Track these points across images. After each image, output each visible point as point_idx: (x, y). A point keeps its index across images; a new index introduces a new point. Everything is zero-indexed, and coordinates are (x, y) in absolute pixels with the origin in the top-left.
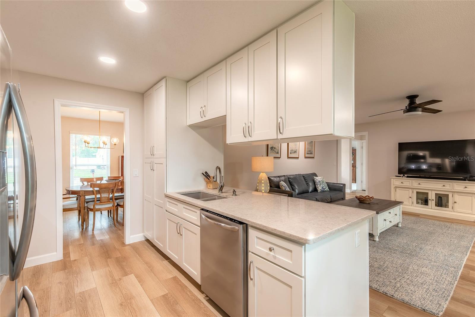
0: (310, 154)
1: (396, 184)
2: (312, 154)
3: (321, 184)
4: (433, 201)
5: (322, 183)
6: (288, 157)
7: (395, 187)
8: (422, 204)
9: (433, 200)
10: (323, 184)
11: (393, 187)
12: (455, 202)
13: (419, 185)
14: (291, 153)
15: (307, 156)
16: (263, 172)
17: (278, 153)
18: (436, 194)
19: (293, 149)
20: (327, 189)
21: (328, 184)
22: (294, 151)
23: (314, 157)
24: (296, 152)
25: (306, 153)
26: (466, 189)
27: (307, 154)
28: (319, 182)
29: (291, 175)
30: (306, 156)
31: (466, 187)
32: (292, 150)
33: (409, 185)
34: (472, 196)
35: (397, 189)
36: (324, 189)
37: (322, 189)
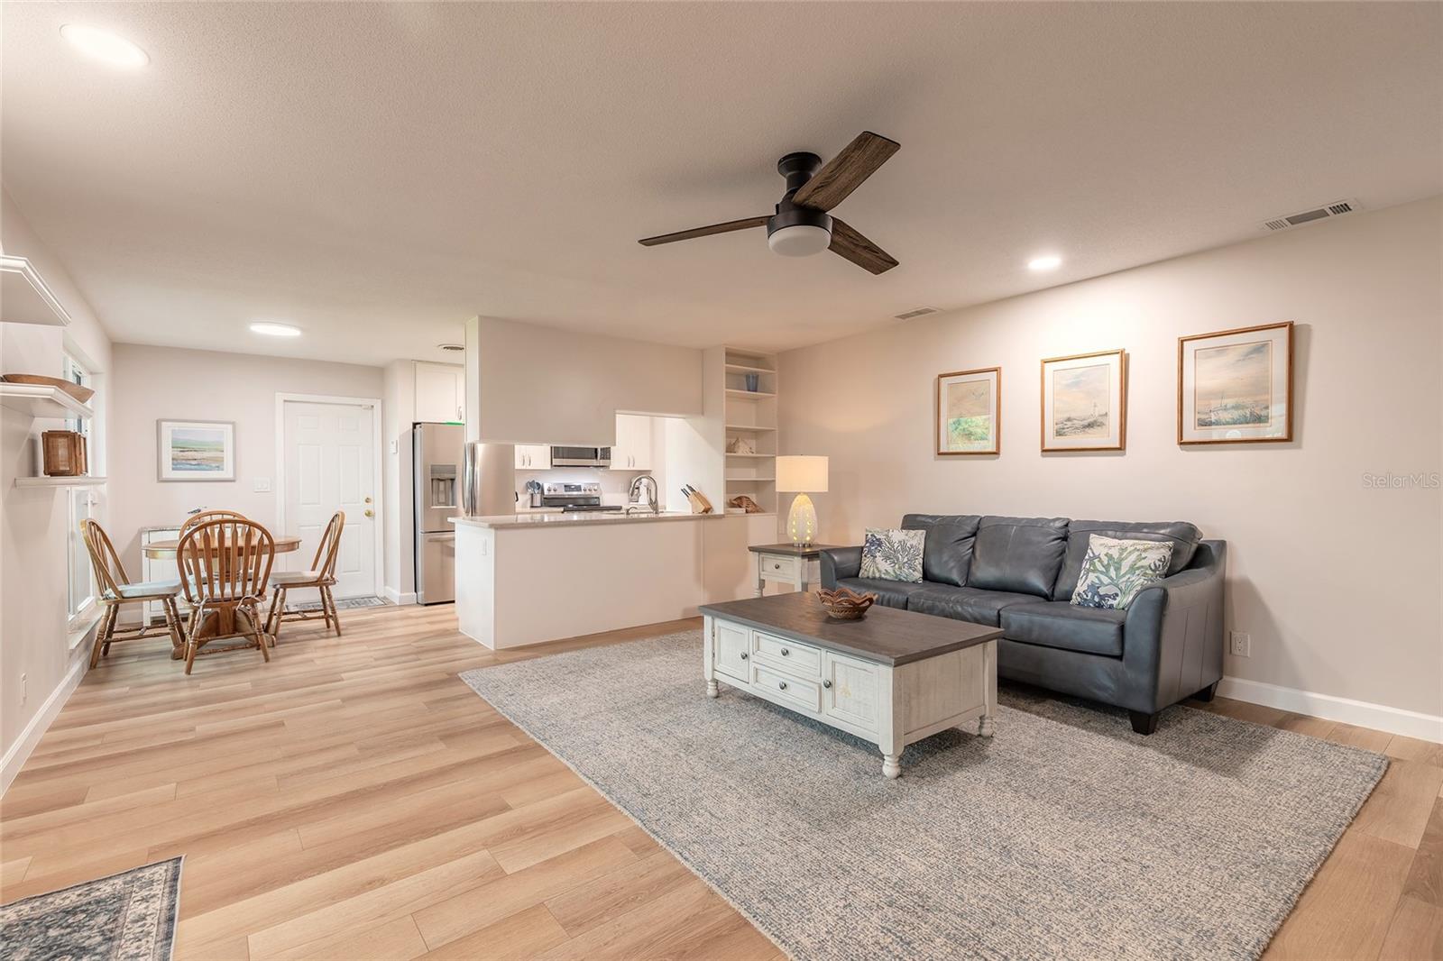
3: (1095, 570)
5: (1107, 567)
6: (1044, 451)
10: (1107, 573)
14: (1059, 433)
16: (800, 494)
19: (1073, 415)
22: (1086, 423)
24: (1103, 423)
30: (1187, 438)
32: (1069, 419)
36: (1102, 597)
37: (1090, 594)
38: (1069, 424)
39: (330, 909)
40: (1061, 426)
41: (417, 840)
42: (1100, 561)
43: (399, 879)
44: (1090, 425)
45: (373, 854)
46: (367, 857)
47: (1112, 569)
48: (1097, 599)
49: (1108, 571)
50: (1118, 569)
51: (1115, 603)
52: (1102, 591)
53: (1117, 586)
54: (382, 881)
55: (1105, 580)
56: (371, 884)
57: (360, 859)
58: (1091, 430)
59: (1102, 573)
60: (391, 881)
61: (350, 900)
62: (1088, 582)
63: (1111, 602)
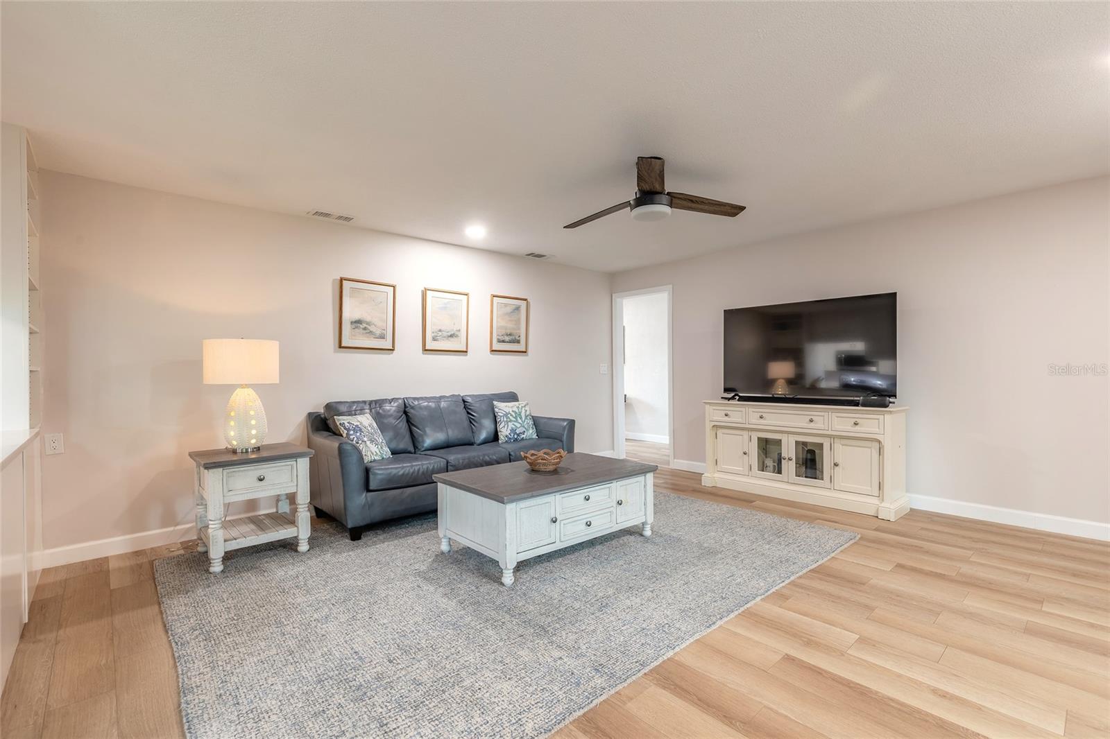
0: (508, 342)
1: (715, 418)
2: (518, 342)
3: (511, 421)
4: (790, 462)
5: (516, 418)
6: (425, 350)
7: (714, 426)
8: (773, 472)
9: (790, 459)
10: (517, 421)
11: (709, 425)
12: (836, 465)
13: (762, 421)
14: (434, 339)
15: (497, 346)
16: (242, 386)
17: (382, 337)
18: (797, 443)
19: (443, 328)
20: (531, 433)
21: (536, 422)
22: (449, 334)
23: (525, 352)
24: (457, 336)
25: (495, 341)
26: (857, 428)
27: (499, 341)
28: (506, 415)
29: (422, 398)
30: (494, 349)
31: (856, 424)
32: (440, 331)
33: (740, 420)
34: (870, 448)
35: (720, 432)
36: (518, 435)
37: (512, 435)
38: (440, 333)
39: (989, 705)
40: (436, 334)
41: (877, 692)
42: (511, 415)
43: (921, 683)
44: (451, 336)
45: (919, 711)
46: (927, 714)
47: (519, 418)
48: (516, 437)
49: (517, 419)
50: (521, 418)
51: (524, 436)
52: (518, 432)
53: (524, 427)
54: (935, 691)
55: (518, 425)
56: (944, 695)
57: (932, 715)
58: (452, 339)
59: (514, 421)
60: (929, 686)
61: (969, 699)
62: (510, 428)
63: (522, 436)
